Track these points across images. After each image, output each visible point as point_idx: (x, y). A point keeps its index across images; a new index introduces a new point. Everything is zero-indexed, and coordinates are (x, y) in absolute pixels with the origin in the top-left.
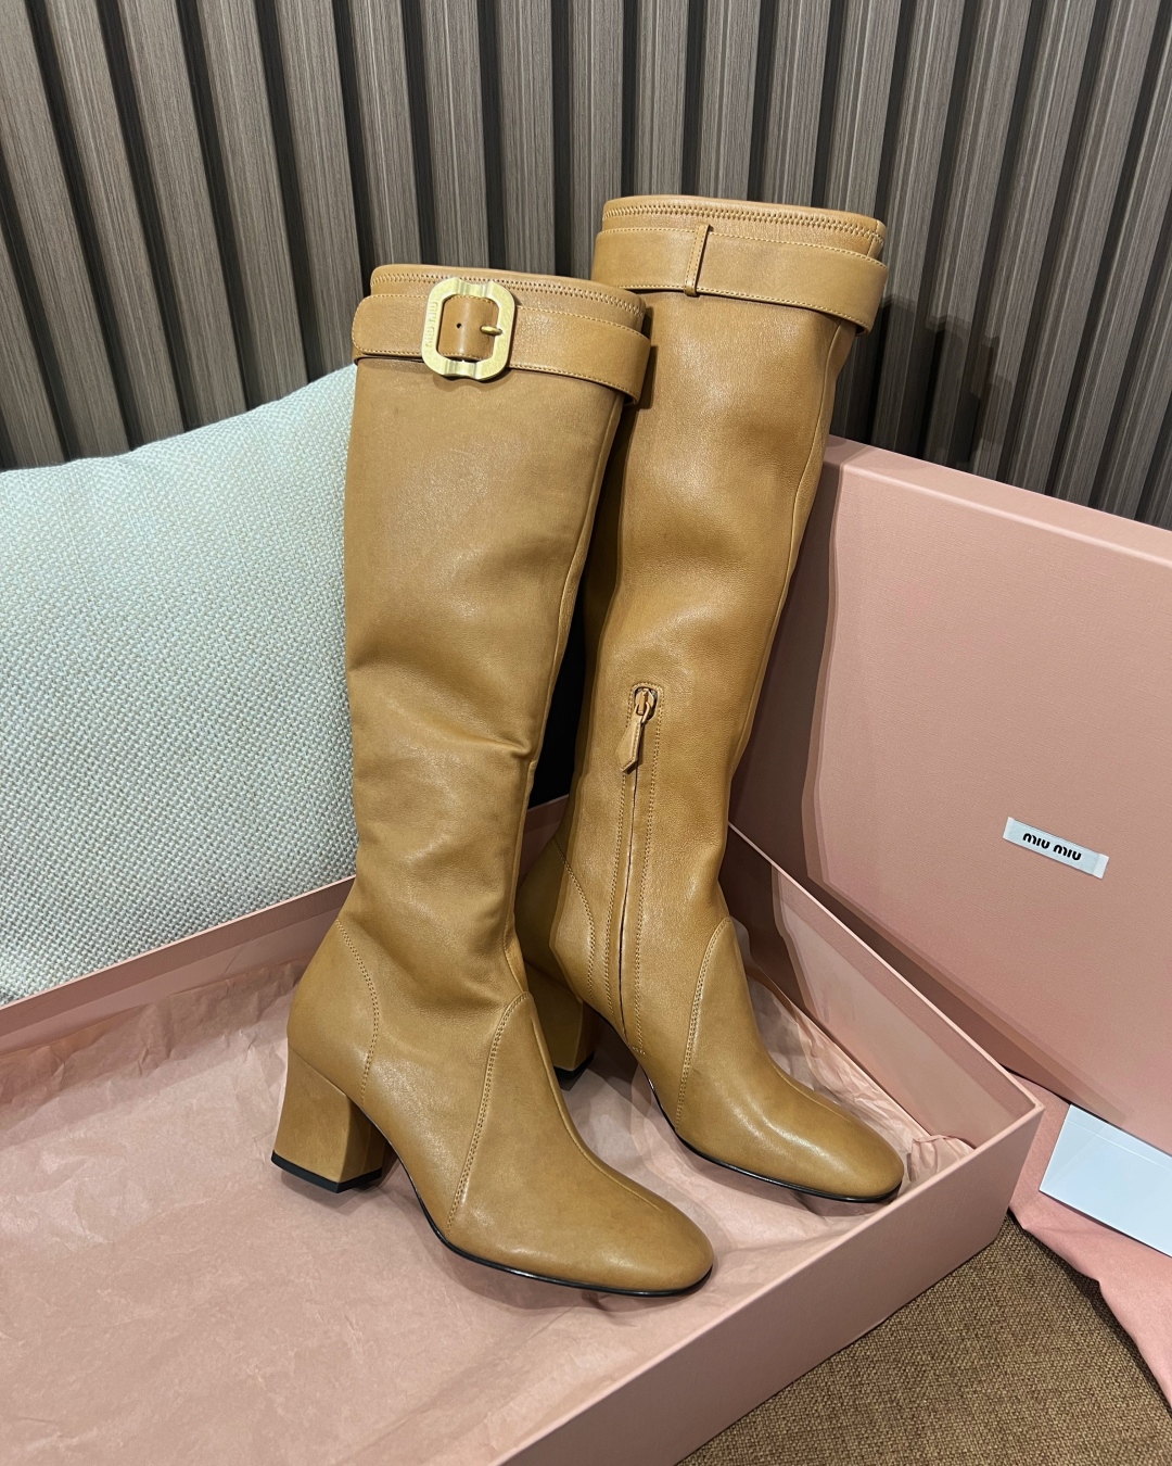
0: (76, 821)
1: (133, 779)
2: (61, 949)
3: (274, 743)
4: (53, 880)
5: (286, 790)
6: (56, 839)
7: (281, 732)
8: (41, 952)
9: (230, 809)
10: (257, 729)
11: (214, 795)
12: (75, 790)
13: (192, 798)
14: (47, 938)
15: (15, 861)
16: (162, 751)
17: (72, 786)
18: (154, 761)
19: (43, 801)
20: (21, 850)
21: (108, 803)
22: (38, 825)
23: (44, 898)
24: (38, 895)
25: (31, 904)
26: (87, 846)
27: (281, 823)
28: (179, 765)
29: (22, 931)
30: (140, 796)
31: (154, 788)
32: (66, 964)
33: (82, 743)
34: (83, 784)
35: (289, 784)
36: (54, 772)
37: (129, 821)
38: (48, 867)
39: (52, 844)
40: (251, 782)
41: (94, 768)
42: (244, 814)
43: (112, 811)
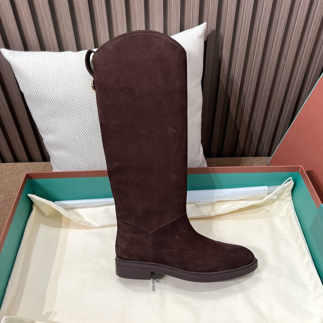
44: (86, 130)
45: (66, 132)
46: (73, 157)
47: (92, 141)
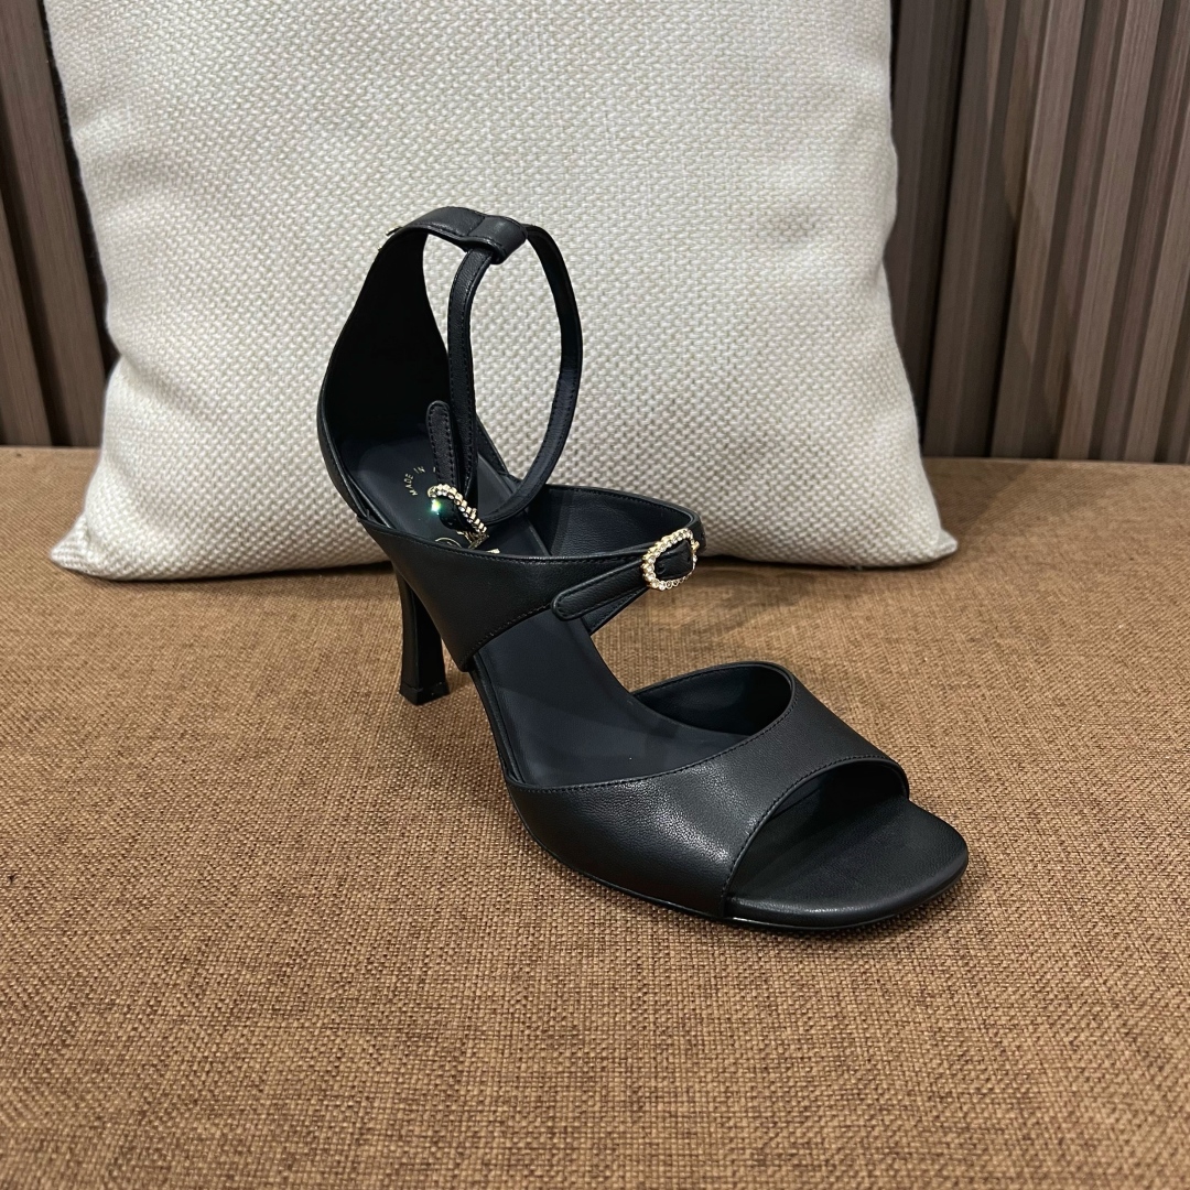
0: (339, 145)
1: (422, 93)
2: (275, 340)
3: (616, 81)
4: (290, 230)
5: (618, 156)
6: (309, 168)
7: (629, 67)
8: (249, 341)
9: (536, 163)
10: (598, 54)
11: (519, 136)
12: (347, 96)
13: (490, 136)
14: (261, 322)
15: (253, 192)
16: (466, 57)
17: (346, 92)
18: (454, 71)
19: (306, 108)
20: (265, 178)
21: (384, 123)
22: (293, 142)
23: (273, 256)
24: (267, 250)
25: (256, 263)
26: (343, 185)
27: (599, 203)
28: (484, 84)
29: (235, 304)
30: (425, 120)
31: (444, 112)
32: (275, 365)
33: (372, 28)
34: (359, 91)
35: (623, 147)
36: (329, 66)
37: (403, 155)
38: (289, 208)
39: (302, 175)
40: (569, 131)
41: (377, 69)
42: (553, 177)
43: (386, 136)
44: (279, 50)
45: (182, 72)
46: (200, 224)
47: (302, 115)
